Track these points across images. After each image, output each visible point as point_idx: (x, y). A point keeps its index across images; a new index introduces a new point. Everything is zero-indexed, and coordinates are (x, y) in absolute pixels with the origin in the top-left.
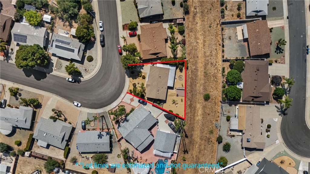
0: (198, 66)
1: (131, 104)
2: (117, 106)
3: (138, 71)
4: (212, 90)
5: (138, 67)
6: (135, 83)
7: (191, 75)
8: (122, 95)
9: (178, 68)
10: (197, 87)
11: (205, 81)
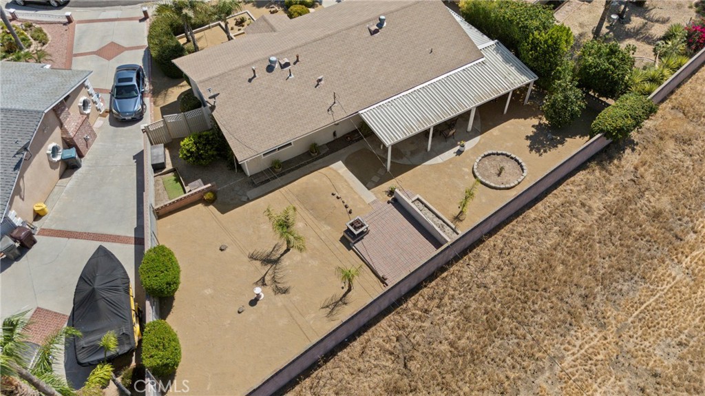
1: (77, 58)
10: (568, 338)
11: (685, 368)
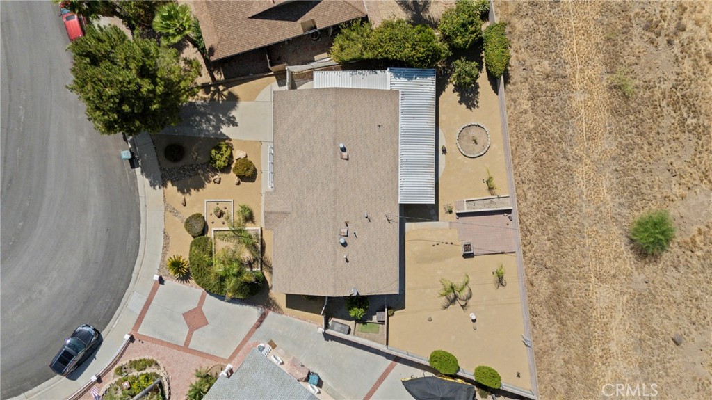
0: (565, 54)
1: (192, 345)
2: (107, 370)
3: (208, 139)
4: (677, 190)
5: (203, 115)
6: (199, 216)
7: (530, 115)
8: (133, 300)
9: (447, 83)
10: (576, 181)
11: (621, 143)
